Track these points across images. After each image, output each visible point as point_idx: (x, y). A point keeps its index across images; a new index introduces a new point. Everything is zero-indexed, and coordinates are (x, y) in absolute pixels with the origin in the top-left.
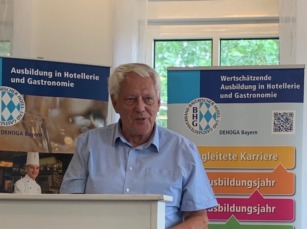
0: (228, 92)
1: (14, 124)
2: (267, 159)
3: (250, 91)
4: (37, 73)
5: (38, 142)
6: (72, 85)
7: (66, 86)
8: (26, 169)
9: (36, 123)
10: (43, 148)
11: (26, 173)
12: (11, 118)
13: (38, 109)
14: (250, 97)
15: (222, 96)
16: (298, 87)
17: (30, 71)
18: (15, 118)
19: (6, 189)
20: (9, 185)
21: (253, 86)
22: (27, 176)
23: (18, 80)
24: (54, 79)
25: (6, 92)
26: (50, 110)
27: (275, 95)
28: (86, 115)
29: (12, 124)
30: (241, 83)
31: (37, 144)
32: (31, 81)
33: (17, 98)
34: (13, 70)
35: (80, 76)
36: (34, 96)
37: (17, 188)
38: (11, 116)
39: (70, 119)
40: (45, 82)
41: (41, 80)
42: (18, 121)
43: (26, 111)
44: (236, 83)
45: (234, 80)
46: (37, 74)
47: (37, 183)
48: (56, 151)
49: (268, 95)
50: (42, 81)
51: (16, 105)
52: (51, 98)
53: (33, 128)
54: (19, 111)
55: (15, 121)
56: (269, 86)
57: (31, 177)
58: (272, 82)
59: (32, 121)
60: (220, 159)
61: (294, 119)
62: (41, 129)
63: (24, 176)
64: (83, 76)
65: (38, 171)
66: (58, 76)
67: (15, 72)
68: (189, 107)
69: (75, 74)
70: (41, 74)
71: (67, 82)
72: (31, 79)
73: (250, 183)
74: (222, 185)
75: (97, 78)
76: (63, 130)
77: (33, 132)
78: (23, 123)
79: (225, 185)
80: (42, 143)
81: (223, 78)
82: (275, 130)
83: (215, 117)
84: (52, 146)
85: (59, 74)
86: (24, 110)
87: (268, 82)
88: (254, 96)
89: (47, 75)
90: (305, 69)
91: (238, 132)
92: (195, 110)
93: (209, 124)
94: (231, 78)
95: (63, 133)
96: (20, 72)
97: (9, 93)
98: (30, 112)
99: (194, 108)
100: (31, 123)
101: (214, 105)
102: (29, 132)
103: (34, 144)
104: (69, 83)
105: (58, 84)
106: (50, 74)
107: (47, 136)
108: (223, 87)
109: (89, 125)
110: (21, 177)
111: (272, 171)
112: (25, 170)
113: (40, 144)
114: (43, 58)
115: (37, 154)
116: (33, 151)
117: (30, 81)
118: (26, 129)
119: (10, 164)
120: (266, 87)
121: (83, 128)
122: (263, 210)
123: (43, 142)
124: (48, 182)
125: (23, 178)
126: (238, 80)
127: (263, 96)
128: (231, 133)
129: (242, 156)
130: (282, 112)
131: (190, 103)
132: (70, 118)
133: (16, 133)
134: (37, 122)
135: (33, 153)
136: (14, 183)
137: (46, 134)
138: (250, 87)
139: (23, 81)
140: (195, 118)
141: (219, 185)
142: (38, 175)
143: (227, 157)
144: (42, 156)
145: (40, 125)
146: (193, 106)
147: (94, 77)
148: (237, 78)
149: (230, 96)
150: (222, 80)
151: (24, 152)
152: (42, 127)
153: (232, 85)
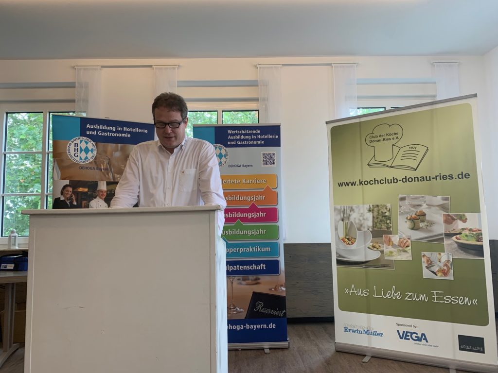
0: (233, 140)
1: (89, 162)
2: (259, 183)
3: (247, 140)
4: (105, 128)
5: (106, 174)
6: (129, 136)
7: (125, 136)
8: (97, 193)
10: (109, 178)
12: (86, 158)
13: (105, 152)
14: (247, 143)
15: (229, 143)
16: (277, 137)
17: (100, 126)
18: (89, 158)
19: (83, 206)
20: (86, 203)
21: (249, 136)
22: (98, 197)
23: (91, 133)
24: (117, 132)
25: (83, 140)
26: (114, 153)
27: (263, 142)
29: (87, 162)
30: (241, 135)
31: (105, 176)
33: (91, 145)
34: (88, 126)
35: (135, 130)
36: (103, 144)
37: (91, 205)
38: (87, 157)
40: (111, 134)
42: (91, 160)
43: (97, 153)
44: (238, 135)
45: (237, 133)
47: (105, 202)
49: (258, 142)
50: (108, 133)
51: (90, 149)
52: (115, 144)
53: (102, 165)
54: (92, 153)
55: (89, 160)
56: (259, 137)
57: (101, 198)
58: (261, 134)
60: (229, 183)
61: (275, 157)
64: (137, 130)
65: (105, 194)
67: (90, 127)
70: (108, 128)
71: (126, 134)
73: (249, 198)
74: (231, 200)
75: (146, 131)
77: (102, 167)
78: (95, 161)
82: (264, 164)
83: (225, 156)
84: (116, 177)
85: (120, 129)
86: (95, 153)
87: (258, 134)
88: (250, 143)
89: (112, 129)
90: (281, 127)
91: (240, 166)
93: (221, 161)
94: (235, 131)
96: (93, 127)
97: (85, 142)
98: (100, 154)
100: (101, 161)
101: (224, 149)
102: (99, 167)
103: (103, 175)
105: (120, 135)
106: (114, 129)
107: (112, 170)
108: (229, 137)
111: (263, 190)
115: (105, 182)
116: (103, 181)
117: (100, 133)
118: (97, 165)
119: (86, 190)
120: (257, 137)
122: (258, 215)
123: (109, 174)
126: (239, 133)
127: (255, 143)
128: (236, 166)
129: (243, 181)
130: (267, 153)
133: (90, 168)
134: (105, 161)
135: (102, 182)
136: (89, 203)
138: (247, 137)
139: (95, 133)
141: (229, 200)
142: (106, 196)
143: (233, 182)
145: (107, 162)
147: (144, 130)
149: (235, 143)
150: (229, 133)
151: (96, 182)
152: (108, 164)
153: (235, 136)
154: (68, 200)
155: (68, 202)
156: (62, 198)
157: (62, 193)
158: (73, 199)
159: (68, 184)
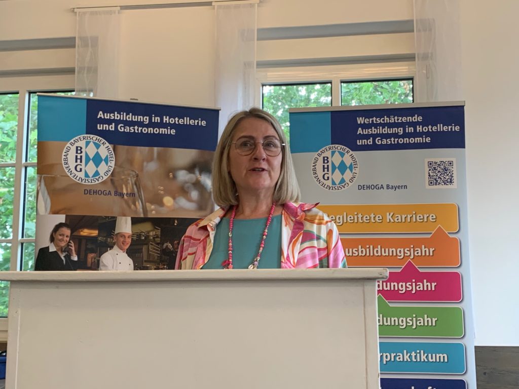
0: (367, 137)
2: (422, 221)
3: (396, 135)
4: (130, 117)
5: (130, 203)
6: (173, 132)
7: (166, 133)
8: (114, 238)
9: (128, 180)
10: (136, 212)
11: (114, 244)
12: (97, 173)
13: (131, 162)
14: (396, 143)
15: (359, 143)
16: (457, 128)
17: (122, 116)
19: (89, 265)
20: (93, 260)
21: (399, 129)
22: (115, 247)
23: (106, 127)
24: (151, 125)
25: (90, 141)
26: (145, 164)
27: (428, 140)
28: (191, 168)
29: (98, 181)
30: (383, 125)
31: (130, 207)
32: (123, 128)
33: (105, 149)
34: (100, 115)
35: (183, 121)
36: (126, 147)
37: (102, 262)
38: (97, 171)
39: (171, 174)
40: (140, 129)
41: (134, 126)
42: (105, 178)
43: (115, 165)
44: (376, 126)
45: (375, 122)
46: (130, 119)
47: (129, 256)
48: (153, 214)
49: (418, 140)
50: (136, 128)
51: (103, 158)
52: (147, 148)
53: (124, 186)
54: (107, 165)
55: (101, 178)
56: (419, 129)
57: (121, 249)
58: (423, 124)
59: (123, 177)
60: (360, 221)
61: (455, 169)
62: (135, 187)
63: (111, 247)
64: (187, 121)
65: (129, 241)
66: (156, 121)
67: (103, 117)
68: (318, 157)
70: (135, 119)
71: (167, 129)
72: (123, 125)
73: (401, 253)
74: (364, 254)
75: (204, 123)
76: (162, 188)
77: (125, 191)
78: (112, 180)
79: (368, 254)
80: (135, 205)
81: (360, 120)
82: (431, 183)
83: (351, 168)
84: (148, 209)
85: (158, 119)
86: (113, 164)
87: (418, 123)
88: (401, 141)
89: (142, 120)
90: (465, 107)
91: (382, 187)
92: (325, 160)
93: (344, 177)
94: (371, 120)
95: (162, 192)
96: (108, 117)
97: (95, 143)
98: (121, 166)
99: (324, 157)
100: (122, 180)
101: (350, 154)
102: (119, 191)
103: (125, 206)
104: (169, 130)
105: (156, 131)
106: (146, 119)
107: (142, 196)
109: (194, 180)
110: (109, 249)
111: (429, 236)
112: (113, 240)
113: (133, 206)
114: (137, 100)
115: (129, 219)
116: (124, 215)
117: (121, 128)
118: (115, 187)
119: (95, 233)
120: (415, 129)
121: (187, 185)
122: (420, 287)
123: (137, 203)
124: (142, 255)
125: (110, 249)
126: (379, 122)
127: (412, 140)
128: (373, 188)
129: (389, 217)
130: (438, 160)
131: (319, 152)
132: (170, 172)
133: (102, 193)
134: (130, 179)
135: (124, 218)
136: (100, 257)
137: (140, 194)
138: (394, 130)
139: (112, 127)
140: (326, 170)
141: (360, 254)
142: (131, 245)
143: (368, 218)
144: (135, 221)
145: (133, 182)
146: (323, 155)
147: (200, 121)
148: (377, 120)
149: (370, 142)
150: (359, 123)
151: (114, 217)
152: (136, 184)
153: (371, 128)
154: (62, 252)
155: (62, 256)
156: (52, 249)
157: (52, 239)
158: (71, 250)
159: (64, 221)
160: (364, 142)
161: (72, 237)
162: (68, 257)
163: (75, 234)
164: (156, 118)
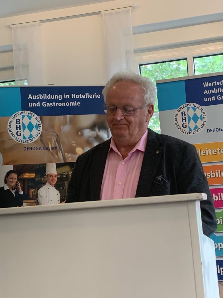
0: (211, 96)
4: (49, 97)
5: (55, 154)
6: (79, 104)
7: (74, 105)
8: (46, 178)
10: (58, 159)
11: (46, 182)
13: (52, 127)
15: (206, 100)
17: (44, 96)
19: (31, 197)
20: (33, 193)
22: (47, 184)
23: (34, 104)
24: (64, 100)
26: (62, 127)
28: (92, 127)
30: (222, 87)
31: (54, 156)
32: (45, 104)
34: (30, 97)
35: (85, 96)
37: (40, 194)
39: (79, 132)
40: (57, 104)
41: (53, 103)
43: (42, 129)
44: (217, 87)
45: (216, 85)
47: (56, 189)
48: (70, 160)
52: (62, 116)
53: (49, 143)
57: (51, 185)
59: (48, 137)
60: (210, 154)
62: (56, 143)
63: (45, 184)
64: (87, 96)
65: (56, 179)
66: (67, 98)
67: (32, 98)
69: (80, 95)
70: (53, 97)
71: (75, 102)
72: (45, 102)
74: (214, 177)
75: (99, 96)
76: (74, 142)
77: (50, 146)
78: (41, 139)
79: (217, 176)
80: (58, 155)
81: (205, 85)
84: (66, 156)
85: (68, 96)
89: (57, 98)
94: (213, 83)
95: (75, 145)
96: (35, 98)
98: (46, 130)
100: (48, 139)
102: (47, 146)
103: (51, 156)
105: (68, 104)
106: (60, 97)
107: (61, 149)
108: (206, 92)
109: (95, 135)
110: (43, 185)
112: (45, 179)
113: (56, 156)
114: (53, 84)
115: (55, 165)
116: (52, 162)
118: (44, 144)
119: (33, 175)
121: (90, 139)
123: (59, 153)
124: (65, 188)
125: (44, 185)
126: (219, 84)
128: (217, 130)
132: (79, 131)
133: (36, 148)
134: (52, 138)
135: (51, 164)
136: (38, 191)
137: (60, 147)
139: (38, 104)
141: (212, 176)
142: (57, 182)
143: (216, 151)
144: (59, 166)
145: (55, 140)
147: (96, 95)
148: (217, 83)
149: (213, 99)
150: (205, 86)
151: (44, 164)
152: (57, 141)
153: (214, 89)
154: (13, 189)
155: (13, 192)
156: (6, 188)
157: (6, 182)
158: (19, 188)
159: (12, 169)
160: (209, 99)
161: (19, 179)
162: (17, 192)
163: (20, 177)
164: (67, 96)
